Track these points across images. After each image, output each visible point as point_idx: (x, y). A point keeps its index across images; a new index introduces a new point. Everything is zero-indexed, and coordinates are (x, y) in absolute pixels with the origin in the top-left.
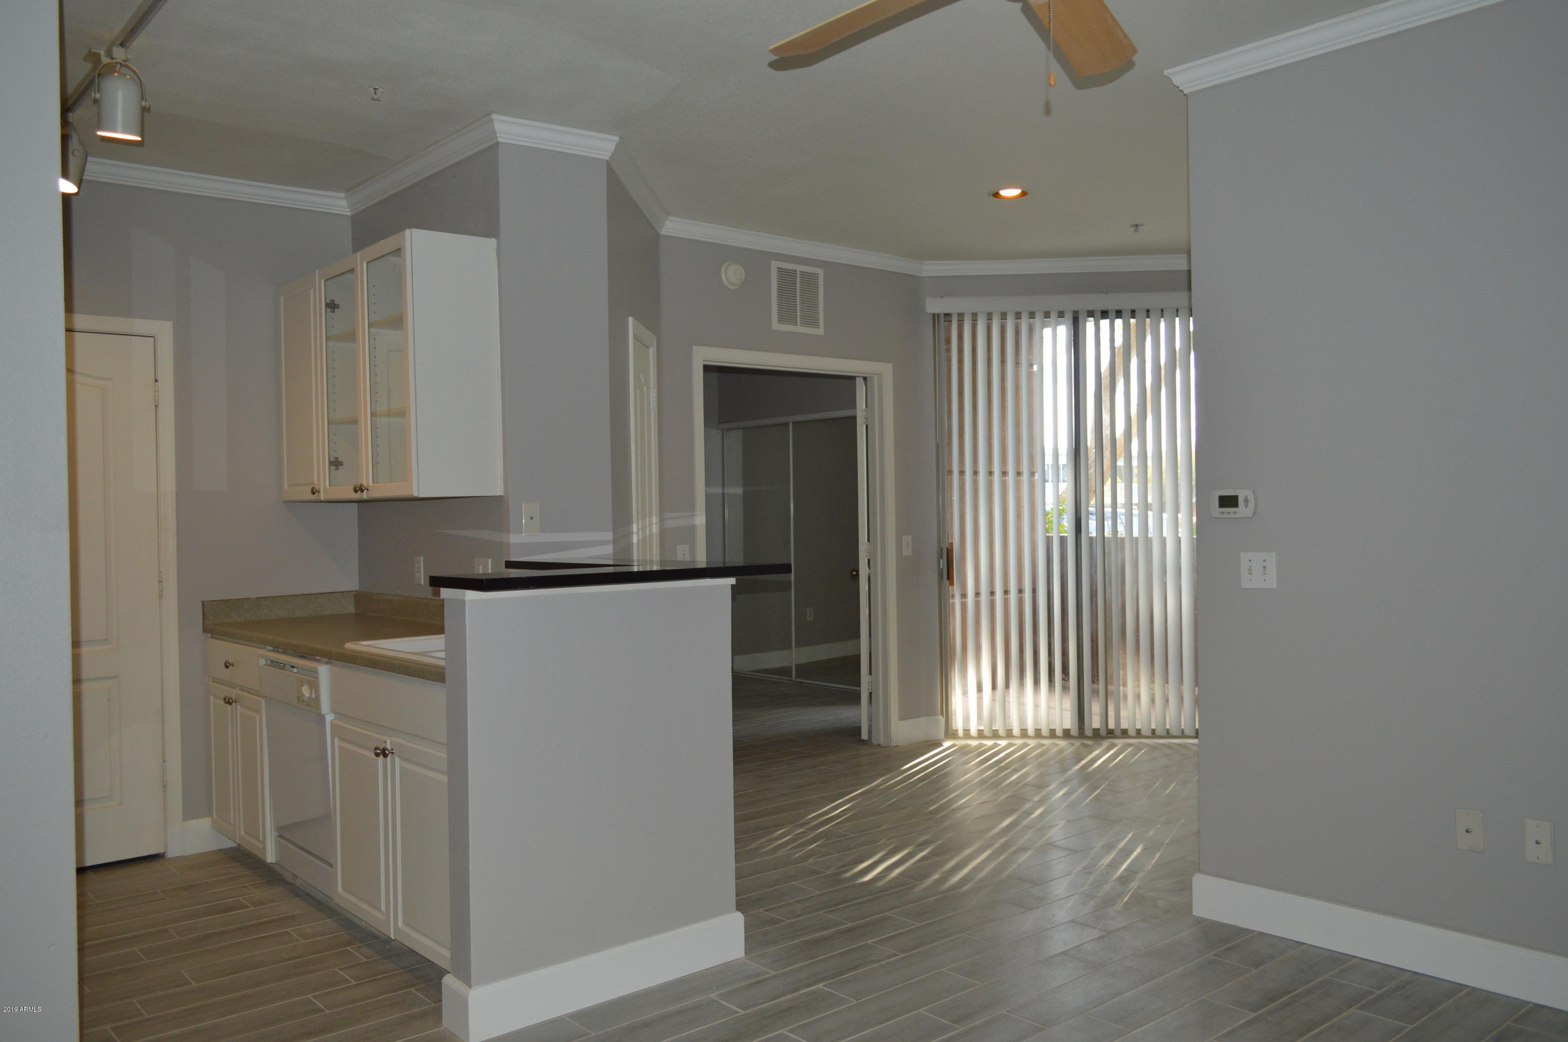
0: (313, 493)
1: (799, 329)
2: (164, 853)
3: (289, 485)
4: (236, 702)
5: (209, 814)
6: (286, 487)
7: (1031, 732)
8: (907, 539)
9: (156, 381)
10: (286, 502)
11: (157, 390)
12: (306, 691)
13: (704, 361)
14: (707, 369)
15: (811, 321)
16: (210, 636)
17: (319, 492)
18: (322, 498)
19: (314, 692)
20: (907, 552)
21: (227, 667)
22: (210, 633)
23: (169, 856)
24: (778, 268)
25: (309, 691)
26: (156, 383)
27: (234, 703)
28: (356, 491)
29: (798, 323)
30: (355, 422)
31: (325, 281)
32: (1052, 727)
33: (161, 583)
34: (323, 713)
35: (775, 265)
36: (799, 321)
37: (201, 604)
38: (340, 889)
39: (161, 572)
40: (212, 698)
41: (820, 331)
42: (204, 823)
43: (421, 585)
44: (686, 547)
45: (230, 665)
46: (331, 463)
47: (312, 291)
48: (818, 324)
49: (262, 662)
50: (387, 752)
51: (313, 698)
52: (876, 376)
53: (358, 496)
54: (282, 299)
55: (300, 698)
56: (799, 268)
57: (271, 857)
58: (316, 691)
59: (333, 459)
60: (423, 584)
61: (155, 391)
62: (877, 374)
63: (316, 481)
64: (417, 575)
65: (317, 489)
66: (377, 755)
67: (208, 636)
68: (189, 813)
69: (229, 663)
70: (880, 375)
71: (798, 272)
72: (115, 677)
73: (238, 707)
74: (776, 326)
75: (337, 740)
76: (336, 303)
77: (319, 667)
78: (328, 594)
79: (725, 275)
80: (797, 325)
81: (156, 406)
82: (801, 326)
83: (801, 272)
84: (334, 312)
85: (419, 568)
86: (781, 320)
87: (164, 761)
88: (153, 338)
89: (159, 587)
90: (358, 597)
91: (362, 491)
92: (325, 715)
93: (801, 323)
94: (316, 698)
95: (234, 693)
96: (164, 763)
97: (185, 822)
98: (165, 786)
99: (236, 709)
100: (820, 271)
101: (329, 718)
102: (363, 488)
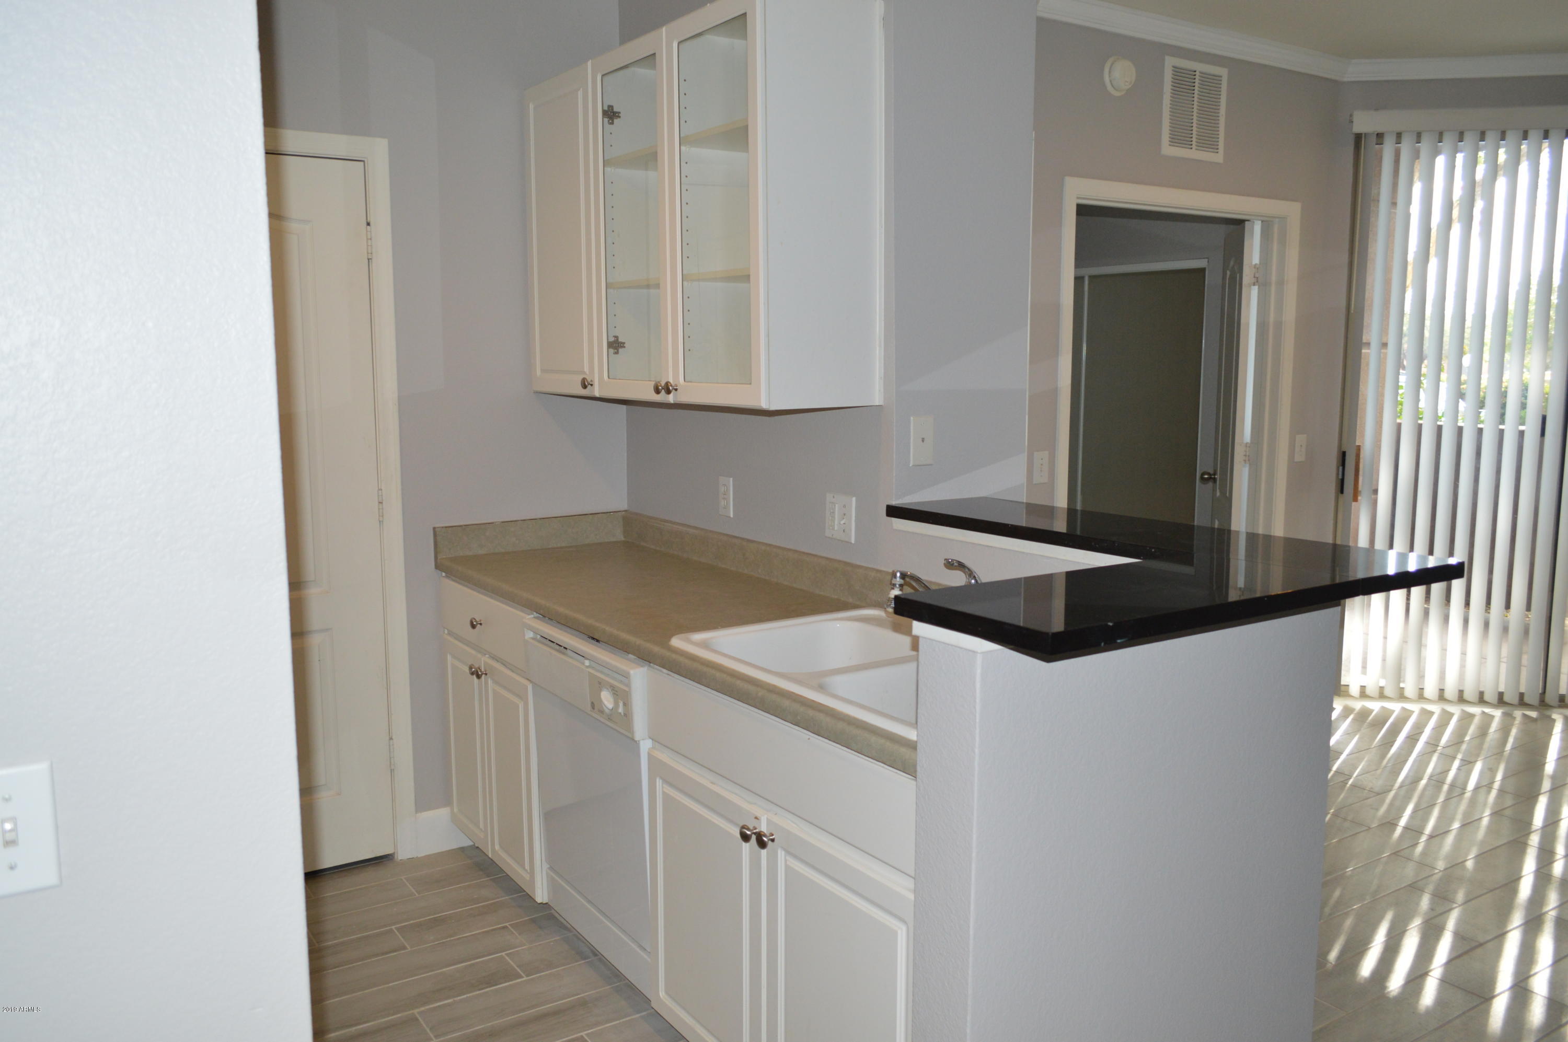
0: (585, 387)
1: (1194, 154)
2: (394, 853)
3: (543, 371)
4: (486, 674)
5: (448, 802)
6: (538, 373)
7: (1450, 693)
8: (1301, 439)
9: (368, 224)
10: (536, 392)
11: (369, 237)
12: (607, 700)
13: (1078, 198)
14: (1083, 211)
15: (1209, 143)
16: (444, 574)
17: (592, 385)
18: (597, 394)
19: (621, 704)
20: (1300, 457)
21: (473, 626)
22: (445, 572)
23: (400, 858)
24: (1173, 67)
25: (612, 700)
26: (368, 227)
27: (483, 675)
28: (657, 391)
29: (1194, 146)
30: (652, 285)
31: (603, 76)
32: (1482, 690)
33: (381, 505)
34: (637, 738)
35: (1170, 62)
36: (1194, 143)
37: (432, 530)
38: (662, 994)
39: (381, 490)
40: (449, 657)
41: (1219, 158)
42: (443, 814)
43: (730, 517)
44: (1045, 454)
45: (477, 624)
46: (610, 345)
47: (580, 93)
48: (1217, 147)
49: (529, 635)
50: (765, 839)
51: (620, 713)
52: (1277, 220)
53: (662, 397)
54: (531, 106)
55: (595, 705)
56: (1199, 67)
57: (541, 895)
58: (625, 704)
59: (612, 339)
60: (732, 516)
61: (367, 239)
62: (1278, 218)
63: (586, 369)
64: (723, 503)
65: (589, 380)
66: (745, 838)
67: (441, 574)
68: (421, 805)
69: (476, 621)
70: (1283, 219)
71: (1197, 73)
72: (327, 630)
73: (490, 681)
74: (1168, 150)
75: (659, 782)
76: (615, 110)
77: (632, 672)
78: (591, 516)
79: (1110, 72)
80: (1191, 148)
81: (369, 259)
82: (1196, 149)
83: (1201, 73)
84: (612, 123)
85: (726, 493)
86: (1174, 141)
87: (391, 739)
88: (362, 163)
89: (379, 509)
90: (629, 519)
91: (668, 392)
92: (639, 741)
93: (1196, 146)
94: (625, 715)
95: (483, 662)
96: (391, 741)
97: (419, 815)
98: (392, 771)
99: (486, 683)
100: (1223, 72)
101: (646, 745)
102: (671, 388)
